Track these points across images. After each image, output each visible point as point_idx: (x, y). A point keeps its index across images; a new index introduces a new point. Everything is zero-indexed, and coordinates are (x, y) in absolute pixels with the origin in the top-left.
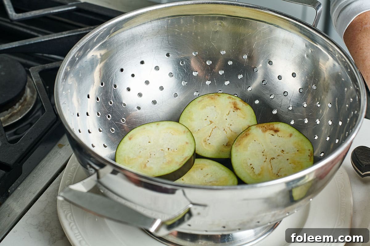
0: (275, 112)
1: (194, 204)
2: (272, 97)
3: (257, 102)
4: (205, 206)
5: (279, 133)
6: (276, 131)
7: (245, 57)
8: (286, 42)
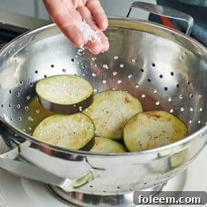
0: (158, 103)
1: (94, 168)
2: (155, 92)
3: (143, 96)
4: (104, 169)
5: (160, 118)
6: (158, 117)
7: (134, 61)
8: (165, 48)
